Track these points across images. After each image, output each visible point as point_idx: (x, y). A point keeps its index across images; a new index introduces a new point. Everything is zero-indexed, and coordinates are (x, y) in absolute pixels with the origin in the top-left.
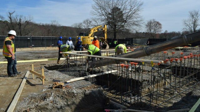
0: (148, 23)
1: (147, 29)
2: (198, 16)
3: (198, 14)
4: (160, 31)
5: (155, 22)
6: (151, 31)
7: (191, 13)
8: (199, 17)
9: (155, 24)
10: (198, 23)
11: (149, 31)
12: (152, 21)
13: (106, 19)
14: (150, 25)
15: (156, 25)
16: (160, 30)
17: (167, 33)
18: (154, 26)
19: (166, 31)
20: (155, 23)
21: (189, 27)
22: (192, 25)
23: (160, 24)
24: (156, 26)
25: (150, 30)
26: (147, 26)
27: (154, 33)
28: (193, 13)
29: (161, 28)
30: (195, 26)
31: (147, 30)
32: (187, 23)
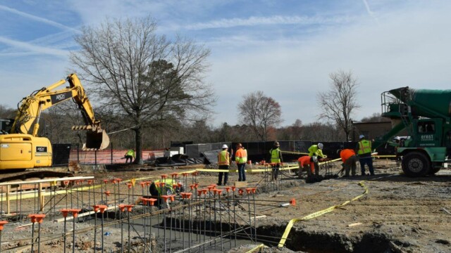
0: (247, 101)
1: (243, 117)
2: (351, 84)
3: (352, 80)
4: (278, 122)
5: (263, 99)
6: (254, 122)
7: (335, 79)
8: (355, 86)
9: (263, 105)
10: (353, 102)
11: (251, 121)
12: (257, 97)
13: (112, 91)
14: (250, 106)
15: (267, 106)
16: (276, 119)
17: (301, 126)
18: (261, 108)
19: (298, 122)
20: (263, 102)
21: (333, 112)
22: (340, 107)
23: (276, 105)
24: (266, 109)
25: (252, 118)
26: (244, 108)
27: (263, 126)
28: (340, 79)
29: (279, 115)
30: (347, 109)
31: (245, 118)
32: (327, 101)
